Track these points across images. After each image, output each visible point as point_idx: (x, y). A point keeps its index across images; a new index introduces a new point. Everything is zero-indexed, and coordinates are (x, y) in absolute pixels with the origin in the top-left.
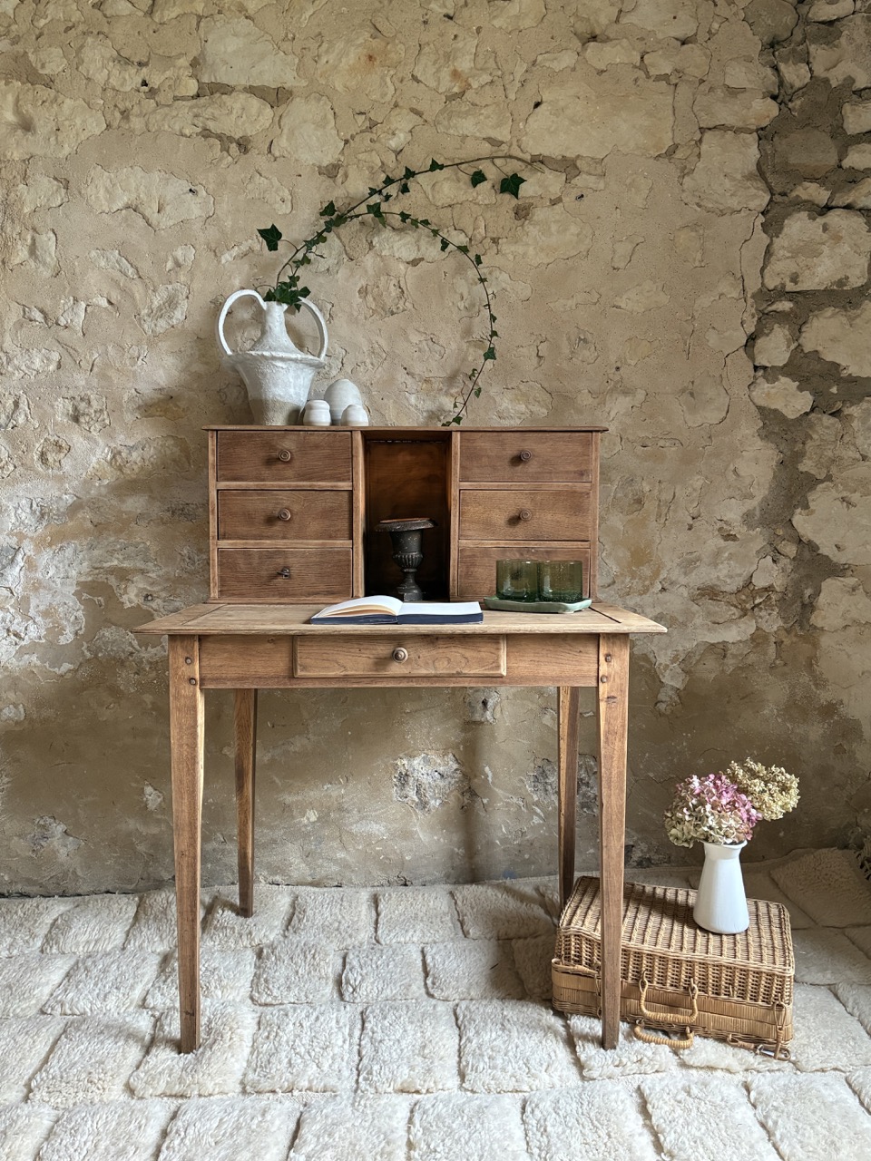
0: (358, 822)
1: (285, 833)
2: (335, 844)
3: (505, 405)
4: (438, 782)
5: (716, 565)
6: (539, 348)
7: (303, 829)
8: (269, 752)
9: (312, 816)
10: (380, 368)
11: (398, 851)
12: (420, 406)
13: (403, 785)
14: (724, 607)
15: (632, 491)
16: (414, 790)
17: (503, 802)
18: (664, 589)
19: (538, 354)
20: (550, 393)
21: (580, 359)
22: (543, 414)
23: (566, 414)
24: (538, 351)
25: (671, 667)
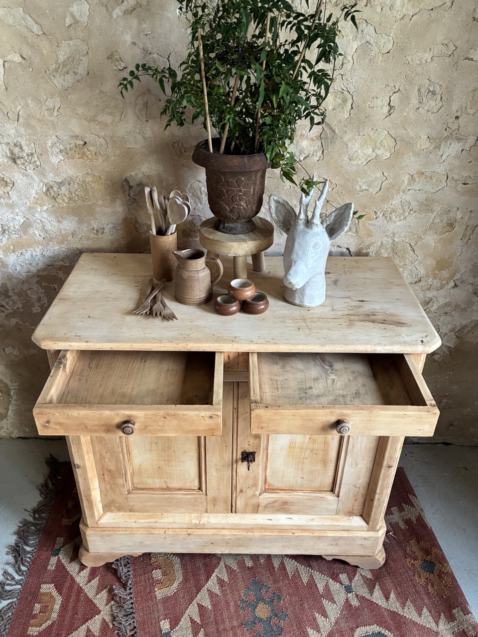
3: (355, 149)
15: (447, 217)
18: (456, 286)
19: (390, 102)
20: (395, 139)
21: (426, 108)
22: (386, 156)
23: (405, 157)
24: (390, 100)
25: (449, 334)
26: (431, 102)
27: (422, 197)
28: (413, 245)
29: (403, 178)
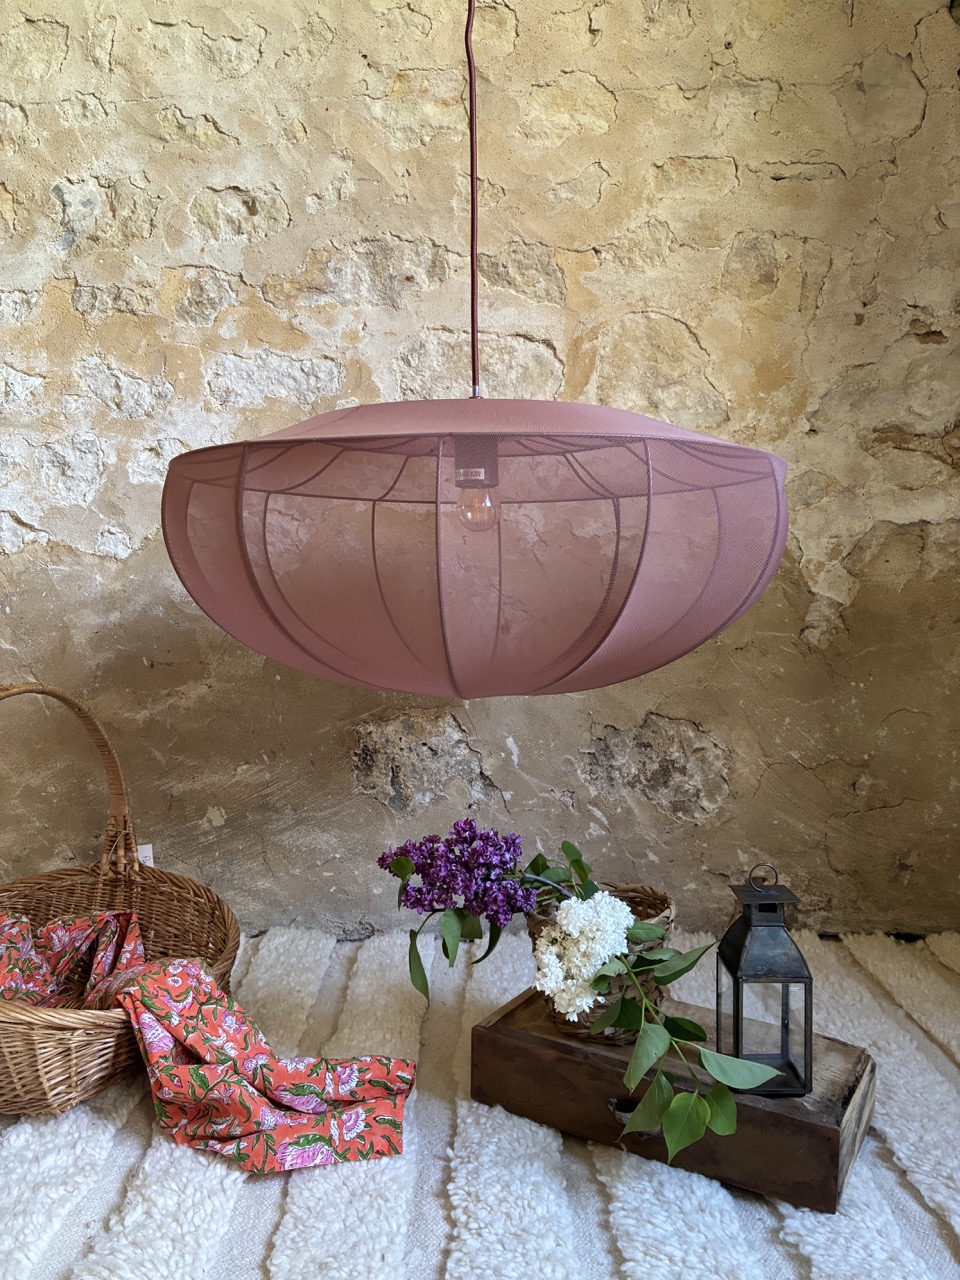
0: (291, 828)
1: (172, 846)
2: (255, 865)
3: (533, 114)
4: (428, 762)
5: (906, 388)
6: (592, 16)
7: (203, 840)
8: (145, 708)
9: (216, 817)
10: (323, 59)
11: (360, 880)
12: (390, 121)
13: (370, 767)
14: (922, 461)
15: (756, 258)
16: (387, 775)
17: (539, 798)
18: (813, 431)
19: (590, 26)
20: (612, 92)
21: (663, 30)
22: (601, 128)
23: (640, 128)
24: (591, 20)
25: (828, 566)
26: (670, 17)
27: (691, 212)
28: (693, 324)
29: (643, 172)
